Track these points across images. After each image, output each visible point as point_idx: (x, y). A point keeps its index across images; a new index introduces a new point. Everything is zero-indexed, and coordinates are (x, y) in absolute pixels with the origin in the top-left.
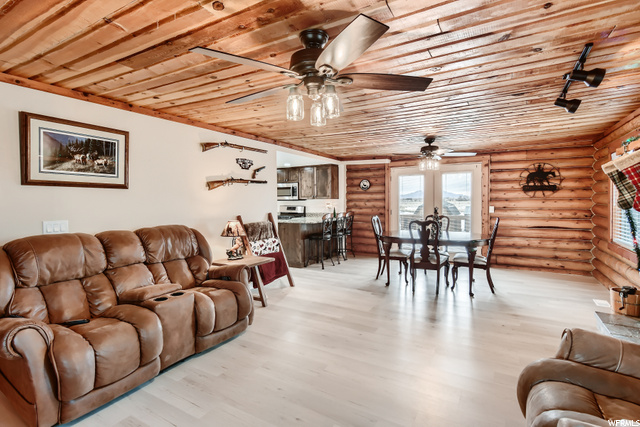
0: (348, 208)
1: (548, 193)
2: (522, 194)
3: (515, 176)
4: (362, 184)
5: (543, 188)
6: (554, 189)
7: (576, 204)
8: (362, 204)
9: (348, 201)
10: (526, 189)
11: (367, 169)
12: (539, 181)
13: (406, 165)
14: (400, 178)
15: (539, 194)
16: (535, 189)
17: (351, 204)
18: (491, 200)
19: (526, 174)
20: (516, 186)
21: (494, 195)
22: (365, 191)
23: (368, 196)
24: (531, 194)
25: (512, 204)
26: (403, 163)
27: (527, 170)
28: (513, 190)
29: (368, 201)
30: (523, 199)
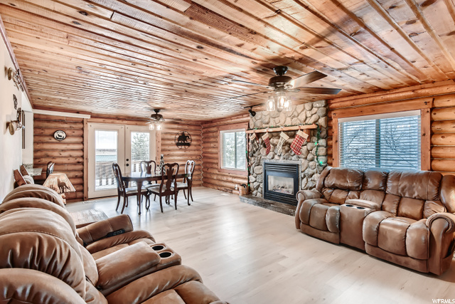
0: (35, 158)
1: (187, 147)
2: (176, 147)
3: (173, 137)
4: (56, 135)
5: (185, 144)
6: (189, 145)
7: (197, 152)
8: (56, 154)
9: (35, 151)
10: (178, 144)
11: (62, 121)
12: (183, 140)
13: (104, 122)
14: (96, 132)
15: (183, 147)
16: (181, 144)
17: (39, 154)
18: (163, 150)
19: (178, 136)
20: (174, 142)
21: (164, 147)
22: (60, 140)
23: (63, 147)
24: (180, 147)
25: (172, 153)
26: (101, 120)
27: (178, 134)
28: (172, 145)
29: (63, 150)
30: (176, 150)
